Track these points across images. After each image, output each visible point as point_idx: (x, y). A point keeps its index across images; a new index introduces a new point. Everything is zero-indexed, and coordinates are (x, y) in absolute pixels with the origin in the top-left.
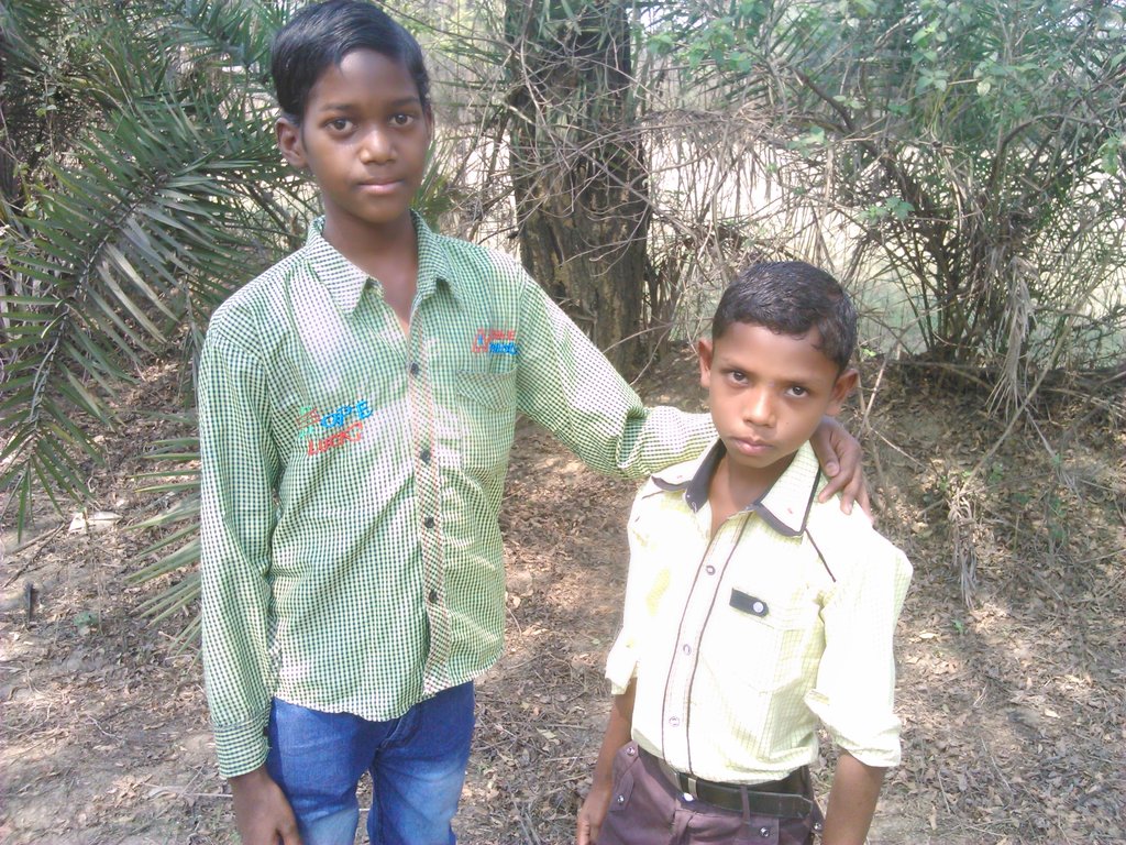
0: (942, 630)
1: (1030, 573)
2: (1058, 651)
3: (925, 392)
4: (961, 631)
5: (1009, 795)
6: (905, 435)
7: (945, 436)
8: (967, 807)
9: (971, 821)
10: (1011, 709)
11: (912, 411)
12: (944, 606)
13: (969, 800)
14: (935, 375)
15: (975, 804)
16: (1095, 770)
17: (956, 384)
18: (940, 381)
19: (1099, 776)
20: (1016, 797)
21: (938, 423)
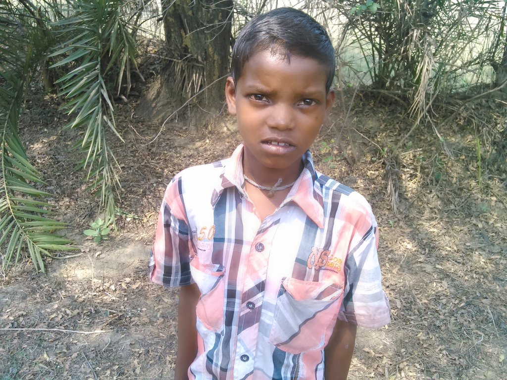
0: (383, 225)
1: (424, 195)
2: (440, 234)
3: (371, 105)
4: (393, 225)
5: (422, 309)
6: (362, 127)
7: (381, 127)
8: (402, 317)
9: (404, 323)
10: (419, 265)
11: (365, 114)
12: (383, 213)
13: (402, 313)
14: (376, 96)
15: (405, 315)
16: (462, 295)
17: (386, 101)
18: (379, 99)
19: (464, 298)
20: (425, 310)
21: (378, 120)
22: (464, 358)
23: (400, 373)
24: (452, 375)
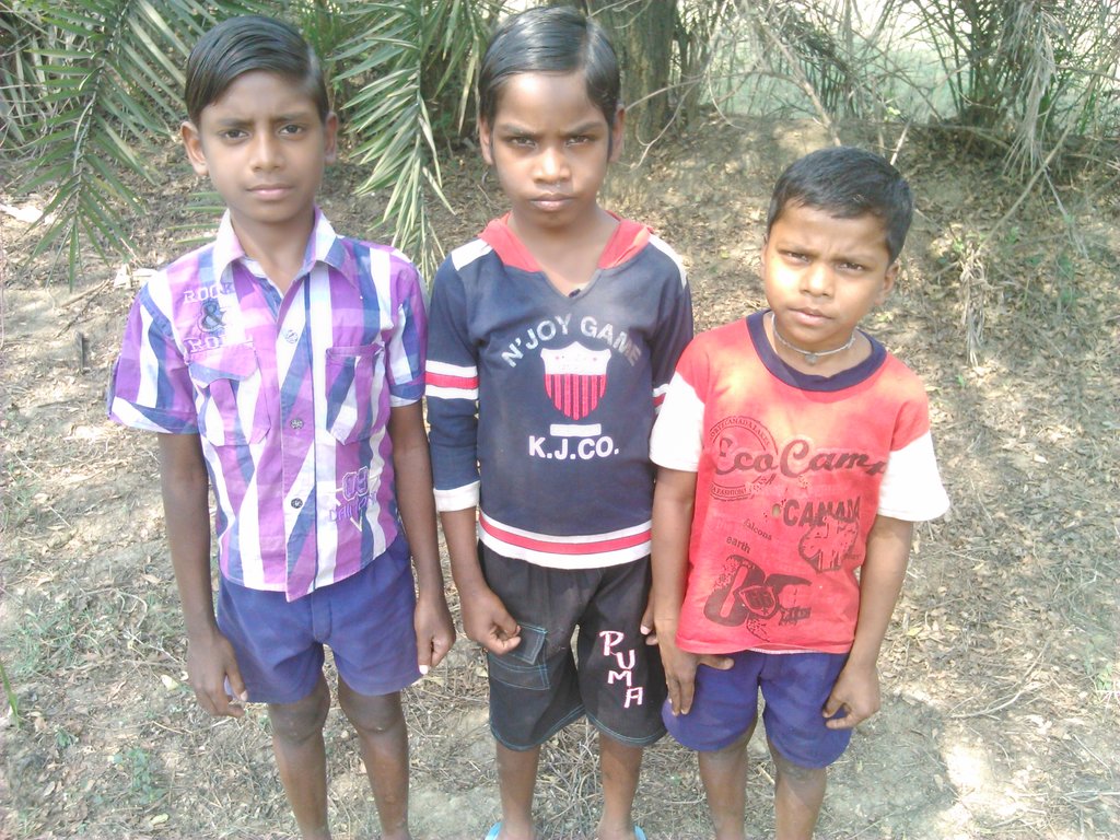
0: (945, 384)
1: (1036, 332)
2: (1054, 404)
3: (951, 157)
4: (963, 385)
5: (991, 527)
6: (927, 200)
7: (967, 202)
8: (950, 536)
9: (952, 547)
10: (1002, 455)
11: (937, 175)
12: (948, 362)
13: (952, 531)
14: (962, 140)
15: (957, 534)
16: (1077, 509)
17: (983, 149)
18: (967, 146)
19: (1079, 514)
20: (997, 530)
21: (961, 188)
22: (1058, 610)
23: (931, 625)
24: (1028, 635)
